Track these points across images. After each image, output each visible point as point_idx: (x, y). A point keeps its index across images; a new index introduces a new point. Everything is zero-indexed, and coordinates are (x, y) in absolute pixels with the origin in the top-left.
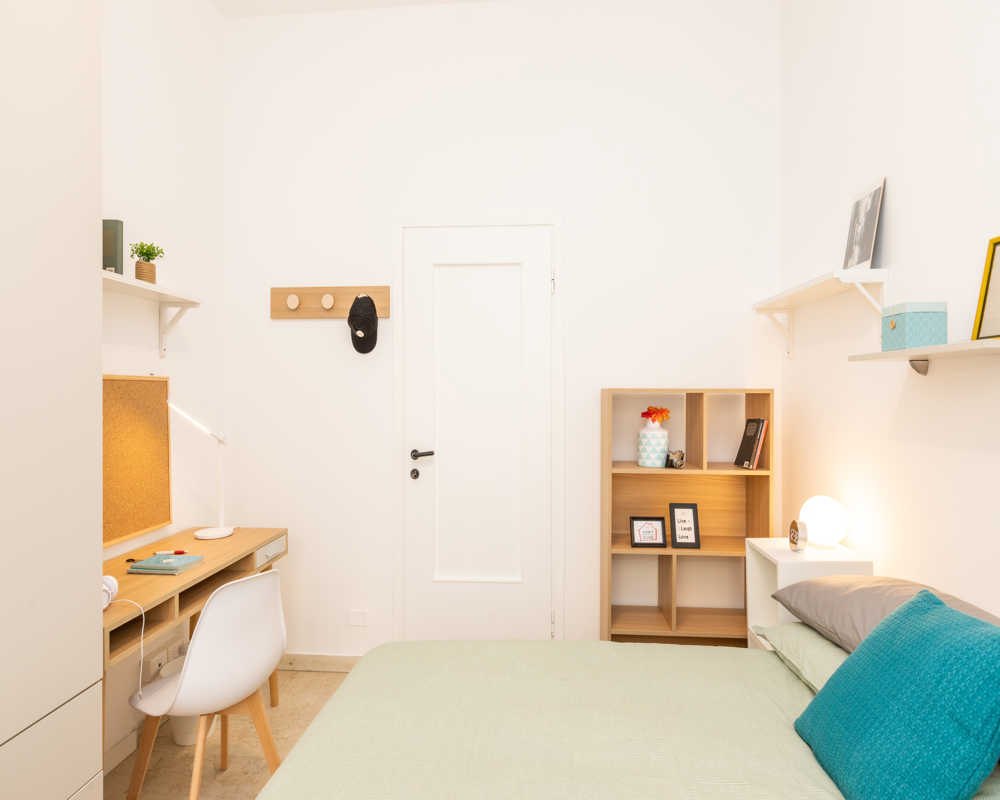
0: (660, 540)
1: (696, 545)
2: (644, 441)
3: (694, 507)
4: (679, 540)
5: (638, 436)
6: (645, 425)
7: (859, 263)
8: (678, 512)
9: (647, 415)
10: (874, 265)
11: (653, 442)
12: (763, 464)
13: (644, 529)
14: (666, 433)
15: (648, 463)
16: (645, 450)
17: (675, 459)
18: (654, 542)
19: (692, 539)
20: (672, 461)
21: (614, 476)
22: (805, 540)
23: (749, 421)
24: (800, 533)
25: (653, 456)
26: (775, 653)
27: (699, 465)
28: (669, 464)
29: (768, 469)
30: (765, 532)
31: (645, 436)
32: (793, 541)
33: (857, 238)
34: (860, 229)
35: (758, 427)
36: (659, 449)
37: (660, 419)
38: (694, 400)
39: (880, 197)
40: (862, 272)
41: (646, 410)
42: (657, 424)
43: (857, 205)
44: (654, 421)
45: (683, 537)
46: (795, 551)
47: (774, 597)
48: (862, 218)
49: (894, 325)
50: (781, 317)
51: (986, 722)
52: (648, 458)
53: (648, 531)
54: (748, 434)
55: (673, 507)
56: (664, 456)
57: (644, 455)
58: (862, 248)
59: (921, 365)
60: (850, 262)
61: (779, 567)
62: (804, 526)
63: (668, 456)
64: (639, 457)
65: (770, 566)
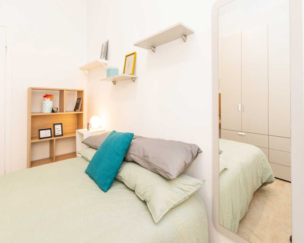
0: (50, 135)
1: (62, 135)
2: (44, 105)
3: (61, 124)
4: (56, 135)
5: (42, 103)
6: (45, 100)
7: (103, 58)
8: (56, 126)
9: (45, 97)
10: (106, 59)
11: (47, 105)
12: (81, 110)
13: (44, 133)
14: (52, 102)
15: (46, 112)
16: (44, 108)
17: (55, 110)
18: (48, 136)
19: (60, 134)
20: (54, 110)
21: (32, 116)
22: (91, 127)
23: (78, 99)
24: (90, 126)
25: (47, 109)
26: (82, 157)
27: (63, 112)
28: (53, 111)
29: (83, 111)
30: (82, 128)
31: (44, 103)
32: (88, 129)
33: (103, 53)
34: (103, 51)
35: (80, 100)
36: (50, 107)
37: (50, 98)
38: (62, 92)
39: (107, 43)
40: (103, 61)
41: (45, 95)
42: (49, 99)
43: (103, 45)
44: (48, 98)
45: (57, 133)
46: (88, 131)
47: (82, 142)
48: (104, 48)
49: (109, 71)
50: (86, 72)
51: (122, 151)
52: (46, 110)
53: (45, 134)
54: (78, 102)
55: (54, 125)
56: (51, 109)
57: (44, 109)
58: (104, 55)
59: (114, 82)
60: (101, 58)
61: (84, 135)
62: (91, 123)
63: (53, 109)
64: (42, 110)
65: (82, 135)
